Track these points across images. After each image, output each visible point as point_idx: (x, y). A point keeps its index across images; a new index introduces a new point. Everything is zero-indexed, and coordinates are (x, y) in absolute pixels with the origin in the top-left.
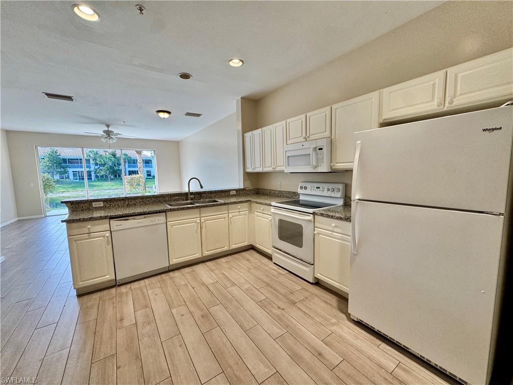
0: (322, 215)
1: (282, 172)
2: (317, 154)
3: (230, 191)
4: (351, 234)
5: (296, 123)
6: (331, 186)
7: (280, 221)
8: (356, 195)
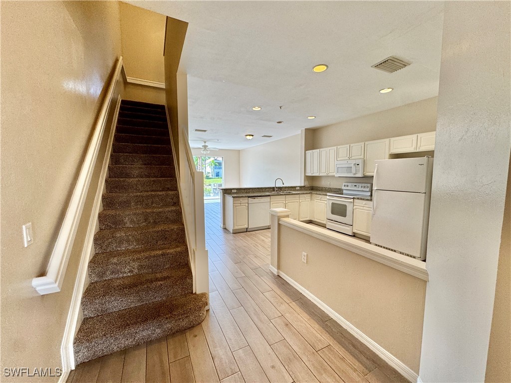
0: (358, 199)
1: (333, 176)
2: (356, 167)
3: (296, 187)
4: (372, 207)
5: (343, 150)
6: (363, 185)
7: (333, 203)
8: (375, 188)
